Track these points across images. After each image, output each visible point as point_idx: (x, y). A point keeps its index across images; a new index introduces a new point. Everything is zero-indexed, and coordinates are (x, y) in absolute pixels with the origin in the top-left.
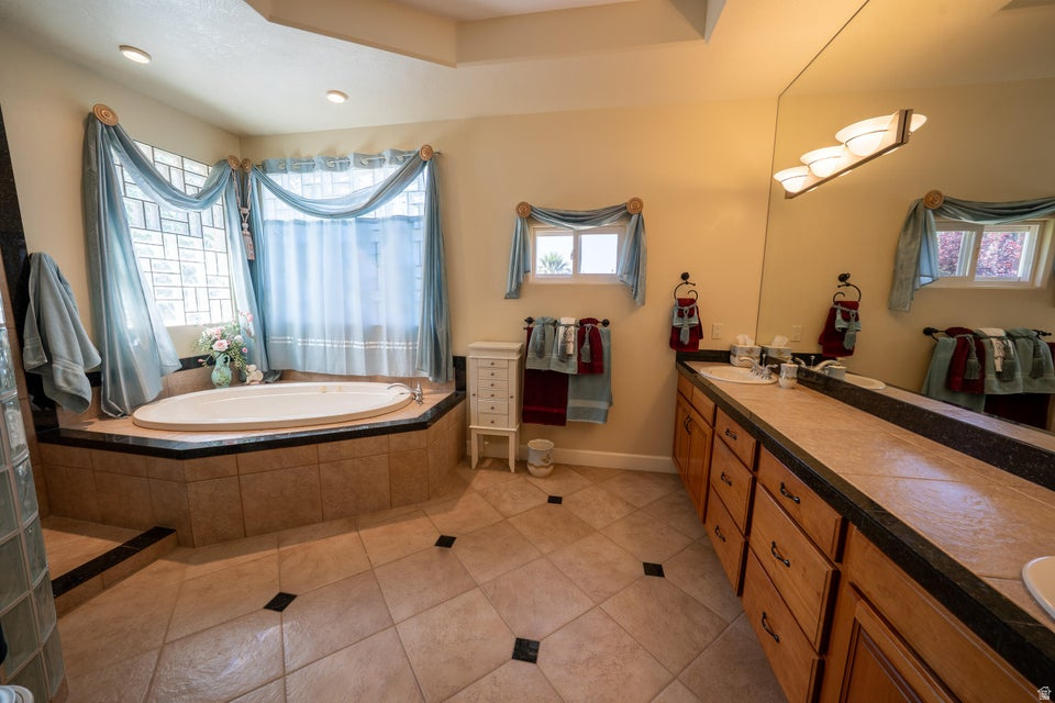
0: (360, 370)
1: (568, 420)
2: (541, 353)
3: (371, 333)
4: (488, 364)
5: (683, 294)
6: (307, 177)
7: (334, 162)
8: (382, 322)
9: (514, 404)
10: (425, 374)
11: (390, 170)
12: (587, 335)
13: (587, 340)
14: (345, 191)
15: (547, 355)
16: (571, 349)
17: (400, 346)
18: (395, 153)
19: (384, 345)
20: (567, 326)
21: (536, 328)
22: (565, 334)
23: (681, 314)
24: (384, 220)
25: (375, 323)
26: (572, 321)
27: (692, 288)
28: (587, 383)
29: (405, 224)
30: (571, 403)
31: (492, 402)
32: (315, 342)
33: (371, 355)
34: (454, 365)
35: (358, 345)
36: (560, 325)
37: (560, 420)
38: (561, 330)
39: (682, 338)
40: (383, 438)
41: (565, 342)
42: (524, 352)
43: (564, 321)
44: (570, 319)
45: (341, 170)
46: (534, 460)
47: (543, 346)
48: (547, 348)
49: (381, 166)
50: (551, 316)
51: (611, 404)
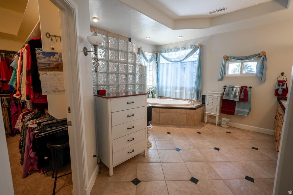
0: (178, 97)
1: (235, 114)
2: (228, 95)
3: (182, 89)
4: (212, 97)
5: (281, 79)
6: (170, 53)
7: (176, 49)
8: (184, 86)
9: (218, 108)
10: (194, 99)
11: (190, 50)
12: (243, 91)
13: (243, 92)
14: (178, 56)
15: (230, 96)
16: (237, 94)
17: (188, 92)
18: (191, 46)
19: (184, 91)
20: (237, 88)
21: (227, 88)
22: (236, 90)
23: (279, 85)
24: (187, 62)
25: (183, 86)
26: (239, 87)
27: (285, 77)
28: (242, 104)
29: (192, 62)
30: (236, 109)
31: (212, 107)
32: (168, 90)
33: (181, 94)
34: (202, 97)
35: (178, 91)
36: (234, 88)
37: (233, 114)
38: (235, 89)
39: (278, 92)
40: (186, 110)
41: (236, 92)
42: (222, 95)
43: (236, 87)
44: (237, 86)
45: (178, 51)
46: (223, 123)
47: (228, 93)
48: (230, 94)
49: (187, 49)
50: (232, 85)
51: (250, 110)
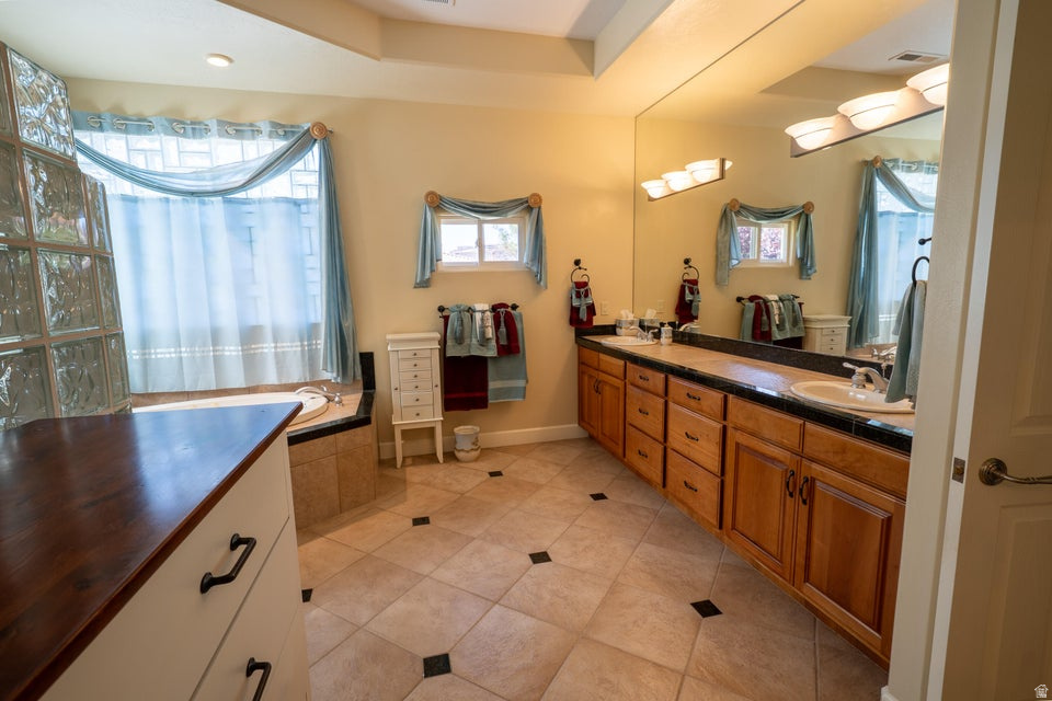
0: (236, 379)
1: (490, 401)
2: (460, 340)
3: (250, 336)
4: (410, 355)
5: (578, 277)
7: (183, 125)
8: (264, 318)
9: (438, 392)
10: (330, 375)
11: (270, 147)
12: (502, 319)
13: (503, 324)
14: (202, 163)
15: (467, 341)
16: (490, 333)
17: (293, 349)
18: (275, 125)
19: (267, 348)
20: (483, 312)
21: (453, 316)
22: (482, 319)
23: (578, 295)
24: (260, 201)
25: (255, 324)
26: (486, 307)
27: (586, 272)
28: (508, 364)
29: (291, 206)
30: (493, 385)
31: (416, 394)
32: (163, 353)
33: (250, 361)
34: (361, 362)
35: (232, 351)
36: (474, 311)
37: (482, 403)
38: (478, 316)
39: (581, 316)
41: (483, 327)
42: (444, 342)
43: (479, 307)
44: (482, 306)
45: (194, 136)
46: (463, 444)
47: (462, 332)
48: (466, 334)
49: (254, 138)
50: (466, 303)
51: (527, 382)
